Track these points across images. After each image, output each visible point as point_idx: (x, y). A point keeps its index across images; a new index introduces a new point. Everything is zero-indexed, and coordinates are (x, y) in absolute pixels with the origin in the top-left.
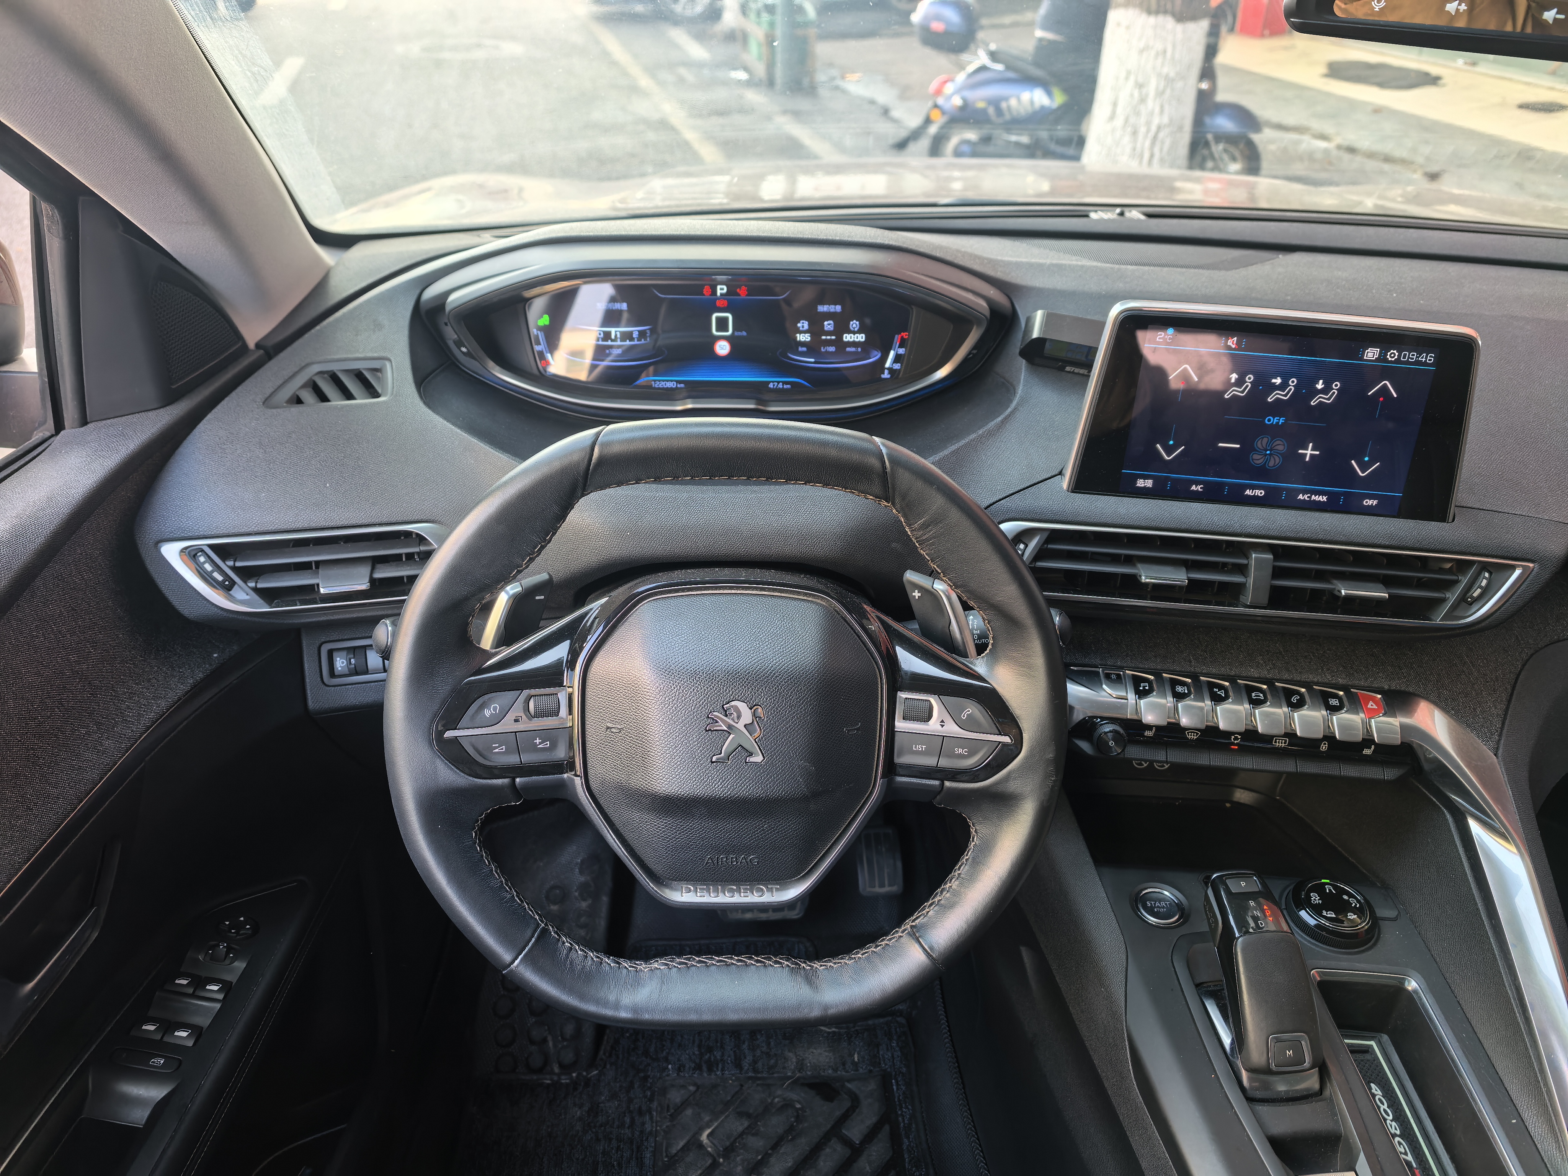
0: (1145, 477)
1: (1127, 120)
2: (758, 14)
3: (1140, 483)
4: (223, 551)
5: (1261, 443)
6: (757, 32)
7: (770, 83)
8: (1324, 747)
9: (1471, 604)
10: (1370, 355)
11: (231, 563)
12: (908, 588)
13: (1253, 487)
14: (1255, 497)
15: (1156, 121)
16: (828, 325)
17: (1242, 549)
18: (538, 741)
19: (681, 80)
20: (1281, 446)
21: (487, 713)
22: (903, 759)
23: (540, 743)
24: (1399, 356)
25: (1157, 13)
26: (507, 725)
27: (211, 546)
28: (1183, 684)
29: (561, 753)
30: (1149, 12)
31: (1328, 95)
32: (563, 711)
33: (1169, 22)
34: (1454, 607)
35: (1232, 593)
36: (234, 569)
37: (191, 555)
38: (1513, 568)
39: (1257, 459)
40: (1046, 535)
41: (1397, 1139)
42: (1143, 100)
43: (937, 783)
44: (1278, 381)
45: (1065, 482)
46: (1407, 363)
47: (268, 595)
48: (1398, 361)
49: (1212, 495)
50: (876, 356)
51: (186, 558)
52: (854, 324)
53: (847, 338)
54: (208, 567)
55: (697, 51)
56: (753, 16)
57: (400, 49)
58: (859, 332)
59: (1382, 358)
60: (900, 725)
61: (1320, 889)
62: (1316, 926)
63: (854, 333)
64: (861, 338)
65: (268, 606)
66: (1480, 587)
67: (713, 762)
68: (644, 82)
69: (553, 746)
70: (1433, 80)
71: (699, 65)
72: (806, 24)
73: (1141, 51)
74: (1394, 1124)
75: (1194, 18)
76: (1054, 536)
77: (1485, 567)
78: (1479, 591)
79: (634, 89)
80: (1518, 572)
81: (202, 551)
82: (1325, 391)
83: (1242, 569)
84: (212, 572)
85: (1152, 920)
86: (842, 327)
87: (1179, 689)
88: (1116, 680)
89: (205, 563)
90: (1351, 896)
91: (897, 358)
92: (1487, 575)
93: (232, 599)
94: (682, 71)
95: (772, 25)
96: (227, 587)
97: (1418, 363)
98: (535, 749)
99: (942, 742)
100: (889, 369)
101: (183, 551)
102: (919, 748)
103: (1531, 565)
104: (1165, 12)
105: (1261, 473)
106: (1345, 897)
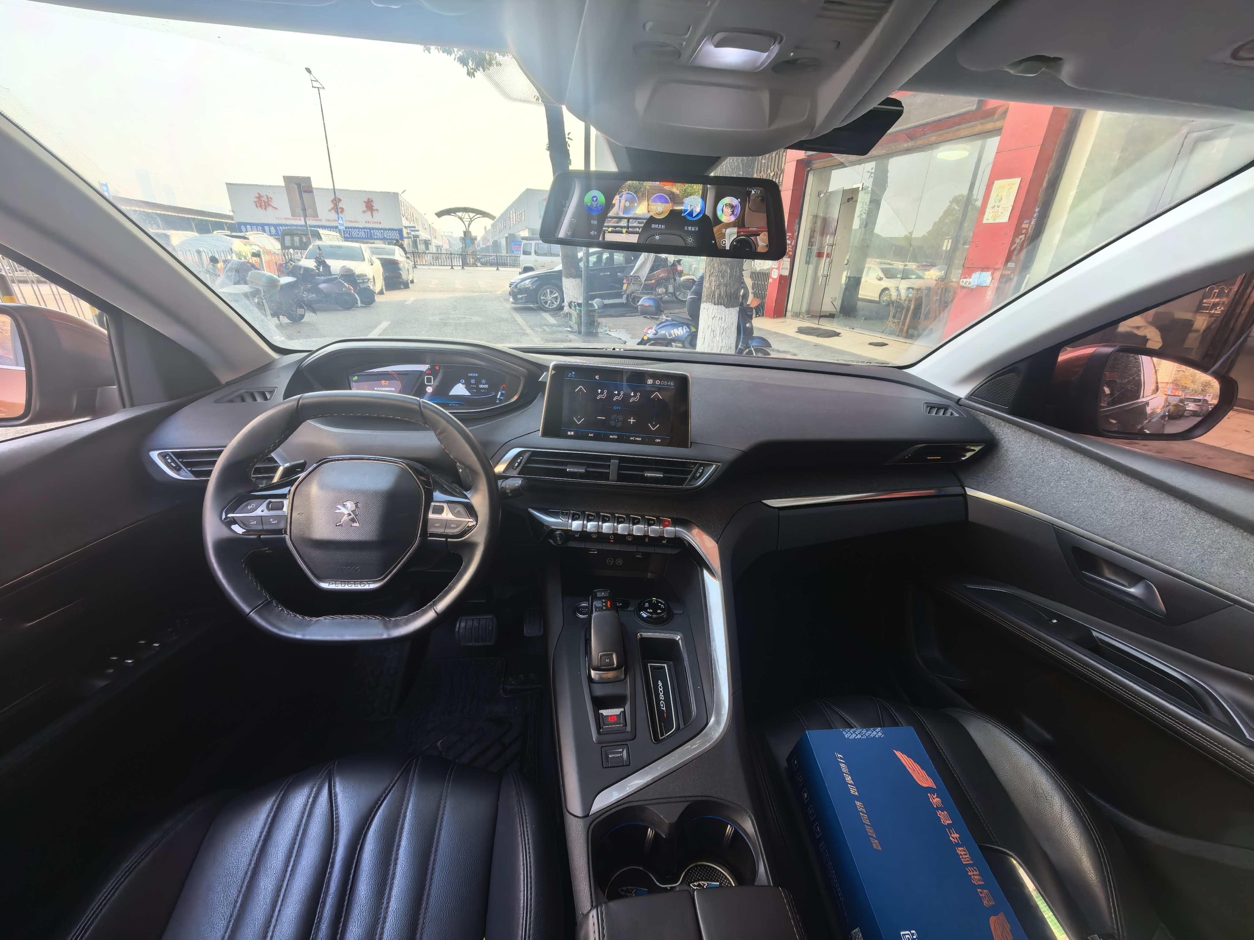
0: (570, 431)
1: (709, 344)
2: (575, 306)
3: (569, 433)
4: (179, 455)
5: (613, 417)
6: (574, 314)
7: (580, 333)
8: (647, 540)
9: (697, 479)
10: (650, 382)
11: (181, 460)
12: (458, 468)
13: (613, 435)
14: (614, 438)
15: (720, 345)
16: (473, 381)
17: (609, 458)
18: (271, 520)
19: (544, 331)
20: (621, 418)
21: (249, 507)
22: (431, 530)
23: (272, 521)
24: (660, 382)
25: (718, 305)
26: (258, 512)
27: (172, 453)
28: (592, 516)
29: (282, 526)
30: (715, 304)
31: (798, 339)
32: (285, 509)
33: (723, 307)
34: (690, 481)
35: (606, 476)
36: (181, 462)
37: (163, 456)
38: (713, 464)
39: (612, 423)
40: (530, 453)
41: (662, 701)
42: (714, 337)
43: (444, 539)
44: (616, 392)
45: (540, 433)
46: (664, 385)
47: (195, 473)
48: (660, 384)
49: (597, 438)
50: (493, 394)
51: (161, 457)
52: (483, 381)
53: (481, 386)
54: (169, 461)
55: (552, 320)
56: (573, 308)
57: (431, 319)
58: (485, 384)
59: (654, 384)
60: (431, 516)
61: (650, 602)
62: (646, 617)
63: (483, 384)
64: (486, 386)
65: (194, 477)
66: (699, 472)
67: (337, 526)
68: (529, 331)
69: (279, 523)
70: (838, 334)
71: (553, 325)
72: (594, 311)
73: (713, 318)
74: (663, 696)
75: (733, 306)
76: (534, 454)
77: (701, 465)
78: (699, 474)
79: (525, 334)
80: (714, 466)
81: (169, 454)
82: (634, 396)
83: (608, 467)
84: (171, 463)
85: (581, 616)
86: (478, 382)
87: (590, 518)
88: (566, 515)
89: (168, 459)
90: (662, 603)
91: (502, 395)
92: (702, 468)
93: (179, 475)
94: (545, 328)
95: (580, 311)
96: (177, 469)
97: (667, 385)
98: (270, 523)
99: (446, 523)
100: (499, 399)
101: (159, 454)
102: (437, 525)
103: (719, 464)
104: (721, 304)
105: (614, 429)
106: (660, 604)
